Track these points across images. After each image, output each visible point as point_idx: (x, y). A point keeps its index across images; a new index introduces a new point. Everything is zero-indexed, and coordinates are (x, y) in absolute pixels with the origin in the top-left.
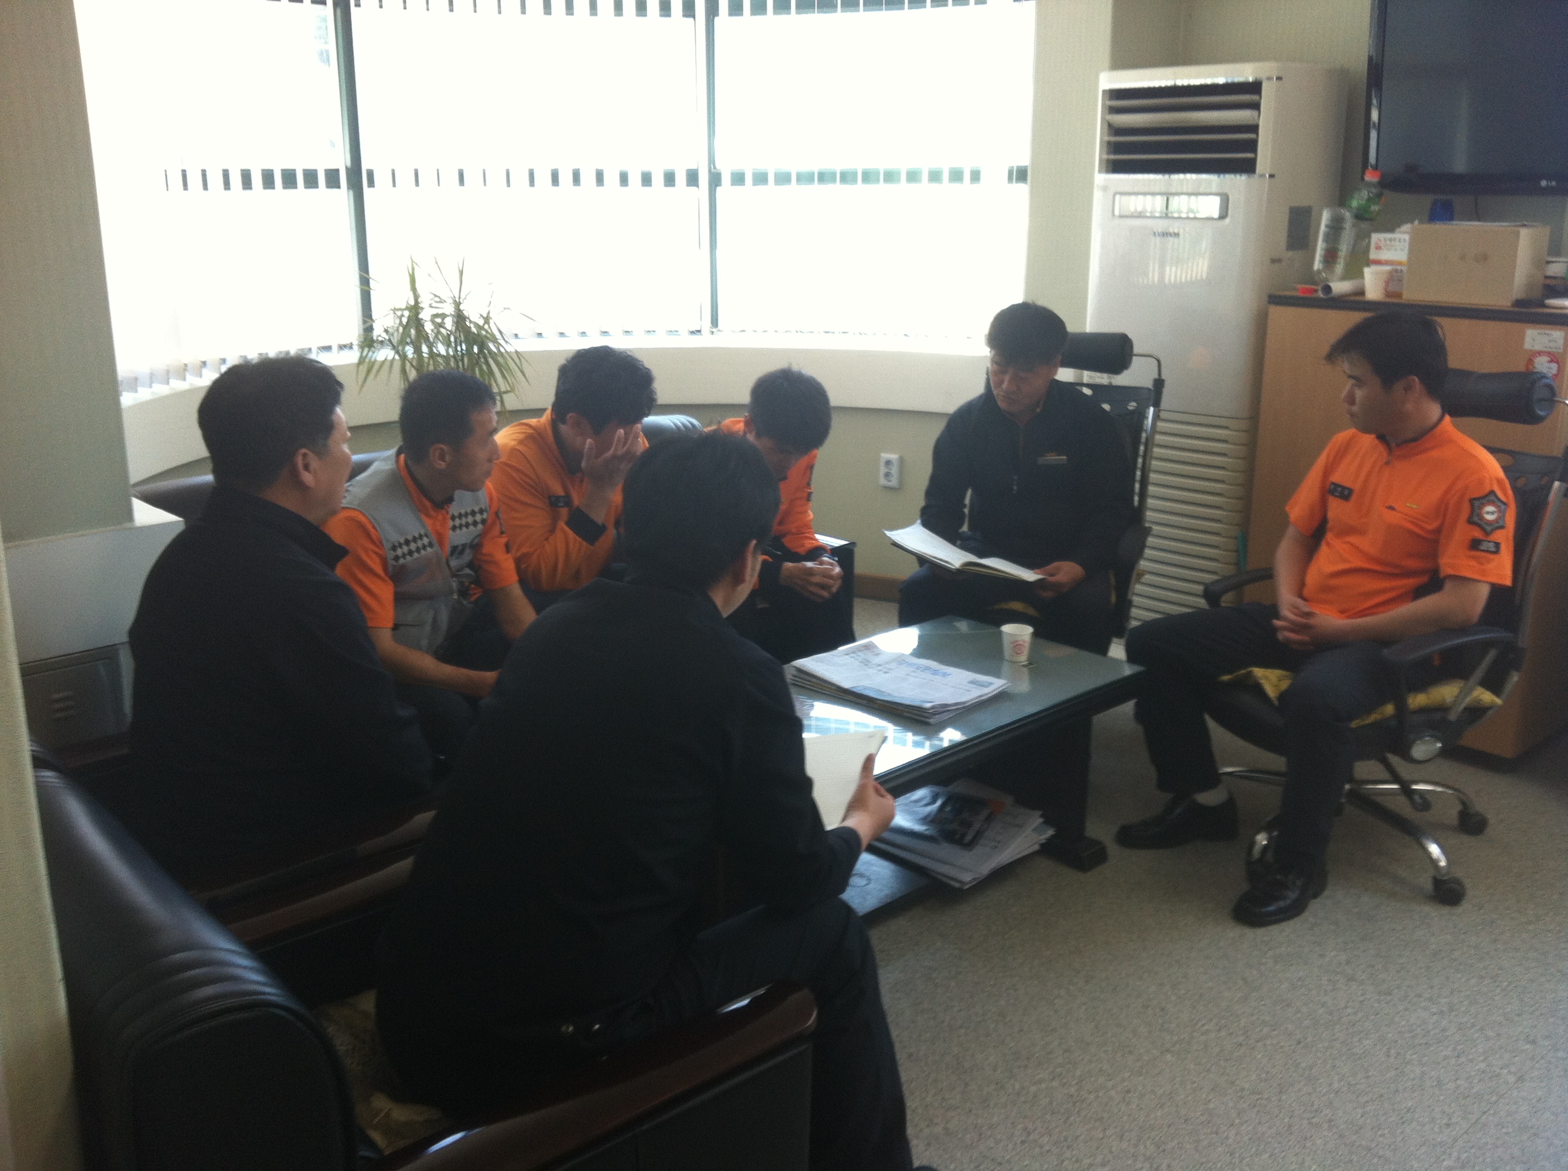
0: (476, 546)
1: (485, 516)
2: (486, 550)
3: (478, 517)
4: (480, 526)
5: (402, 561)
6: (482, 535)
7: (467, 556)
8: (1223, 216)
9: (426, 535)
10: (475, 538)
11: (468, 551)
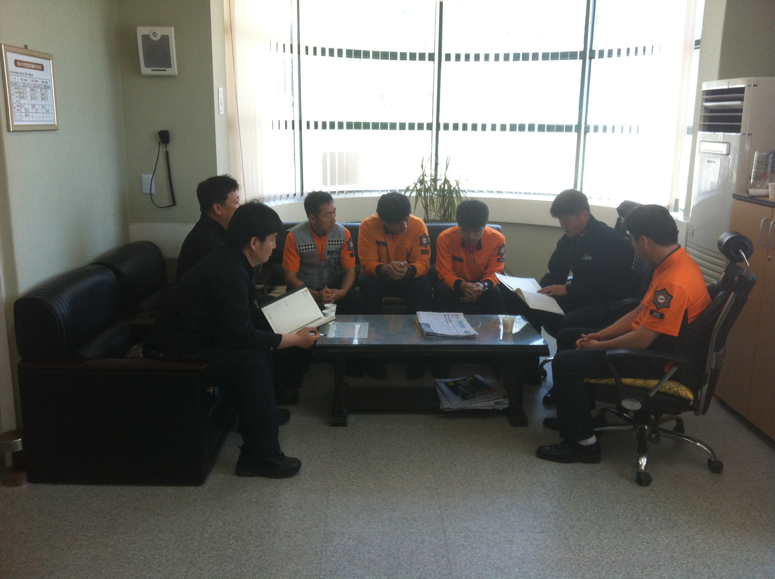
0: (339, 252)
1: (342, 242)
2: (342, 254)
3: (339, 243)
4: (340, 246)
5: (302, 251)
6: (341, 249)
7: (335, 256)
8: (728, 154)
9: (313, 245)
10: (338, 249)
11: (335, 254)
